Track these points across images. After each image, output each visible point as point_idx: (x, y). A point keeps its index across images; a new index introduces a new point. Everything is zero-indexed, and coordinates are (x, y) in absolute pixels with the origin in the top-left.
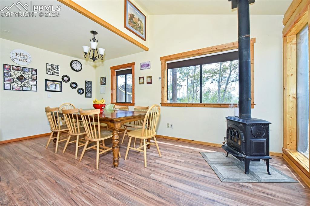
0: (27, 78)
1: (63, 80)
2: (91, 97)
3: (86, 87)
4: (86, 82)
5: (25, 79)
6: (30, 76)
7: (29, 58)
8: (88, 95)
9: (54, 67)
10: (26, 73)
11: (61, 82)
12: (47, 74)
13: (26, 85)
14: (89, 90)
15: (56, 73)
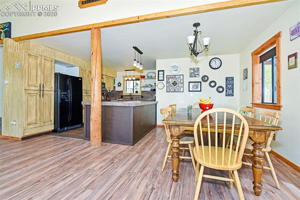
0: (178, 83)
1: (202, 80)
2: (233, 96)
3: (226, 84)
4: (227, 79)
5: (177, 83)
6: (179, 81)
7: (179, 67)
8: (229, 93)
9: (195, 70)
10: (177, 79)
11: (201, 82)
12: (190, 77)
13: (177, 88)
14: (230, 88)
15: (196, 75)
